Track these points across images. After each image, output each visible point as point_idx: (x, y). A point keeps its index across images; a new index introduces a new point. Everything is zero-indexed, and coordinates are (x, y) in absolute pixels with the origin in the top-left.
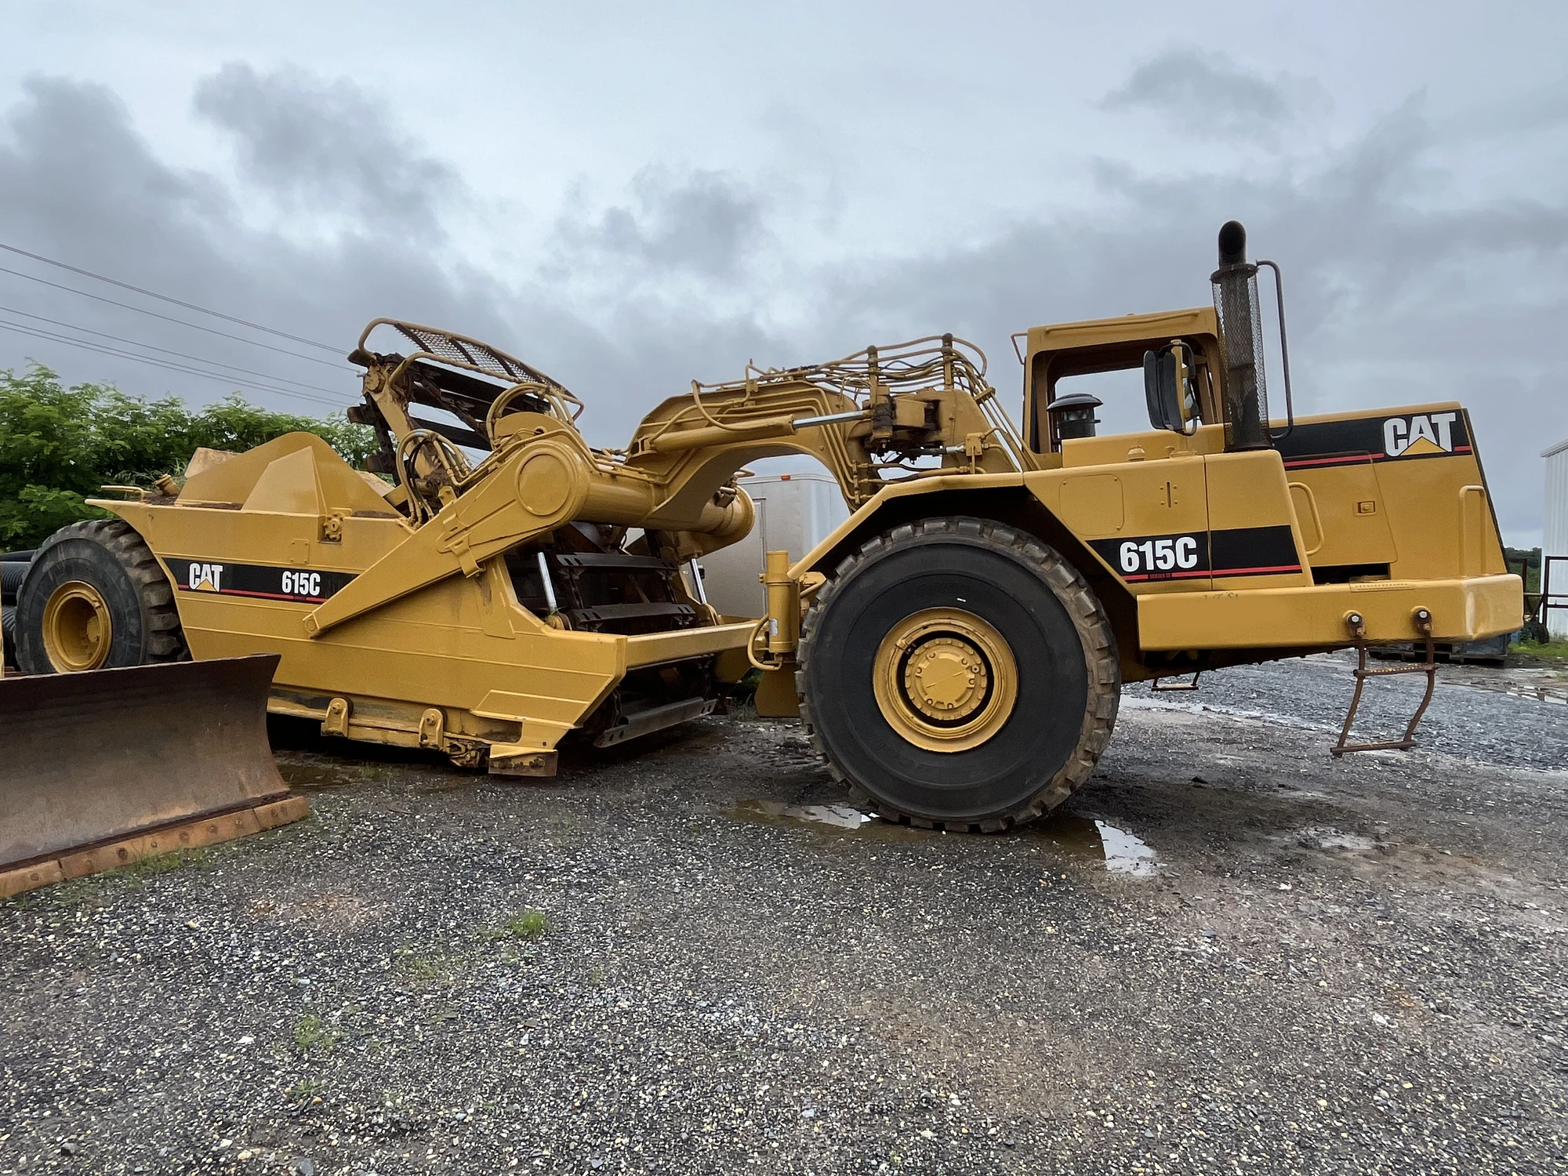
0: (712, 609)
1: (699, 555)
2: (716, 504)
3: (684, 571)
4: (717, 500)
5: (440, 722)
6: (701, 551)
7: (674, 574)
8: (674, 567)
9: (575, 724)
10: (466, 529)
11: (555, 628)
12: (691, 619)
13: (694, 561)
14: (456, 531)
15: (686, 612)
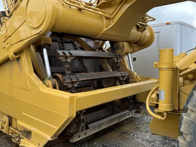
0: (135, 74)
1: (132, 53)
2: (138, 30)
3: (126, 58)
4: (138, 28)
5: (7, 122)
6: (132, 51)
7: (121, 60)
8: (121, 57)
9: (52, 137)
10: (10, 36)
11: (48, 86)
12: (126, 77)
13: (129, 55)
14: (6, 38)
15: (124, 75)
